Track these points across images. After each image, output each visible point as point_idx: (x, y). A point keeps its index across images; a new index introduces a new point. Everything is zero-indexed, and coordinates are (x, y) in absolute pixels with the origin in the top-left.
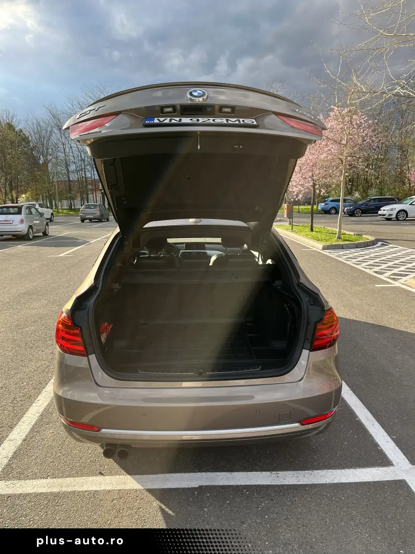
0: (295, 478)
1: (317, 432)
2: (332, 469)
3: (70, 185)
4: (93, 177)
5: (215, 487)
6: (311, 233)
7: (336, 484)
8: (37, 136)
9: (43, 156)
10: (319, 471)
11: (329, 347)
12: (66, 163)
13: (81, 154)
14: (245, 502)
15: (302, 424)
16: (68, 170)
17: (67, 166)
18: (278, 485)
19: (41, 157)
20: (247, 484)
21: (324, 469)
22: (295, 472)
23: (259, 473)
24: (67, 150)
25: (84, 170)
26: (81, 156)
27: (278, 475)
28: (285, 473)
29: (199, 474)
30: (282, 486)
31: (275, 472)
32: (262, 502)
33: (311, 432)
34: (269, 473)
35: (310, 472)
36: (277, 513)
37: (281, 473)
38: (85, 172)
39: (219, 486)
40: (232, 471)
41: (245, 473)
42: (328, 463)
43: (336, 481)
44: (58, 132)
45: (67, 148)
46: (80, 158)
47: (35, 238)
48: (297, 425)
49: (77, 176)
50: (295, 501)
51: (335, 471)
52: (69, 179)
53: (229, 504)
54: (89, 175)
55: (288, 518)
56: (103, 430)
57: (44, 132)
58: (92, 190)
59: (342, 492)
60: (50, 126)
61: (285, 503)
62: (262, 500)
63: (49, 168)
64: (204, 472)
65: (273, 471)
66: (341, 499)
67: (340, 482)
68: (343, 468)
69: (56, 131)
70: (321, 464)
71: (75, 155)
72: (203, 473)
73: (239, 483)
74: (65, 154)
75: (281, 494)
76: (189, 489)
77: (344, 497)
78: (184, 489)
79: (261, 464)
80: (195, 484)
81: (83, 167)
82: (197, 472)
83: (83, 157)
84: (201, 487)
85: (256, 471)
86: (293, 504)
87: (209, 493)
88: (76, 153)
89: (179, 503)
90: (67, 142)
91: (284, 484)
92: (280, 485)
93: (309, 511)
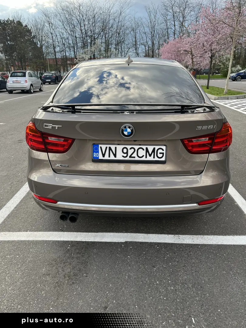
0: (191, 240)
1: (210, 210)
2: (217, 235)
3: (56, 60)
4: (70, 55)
5: (136, 243)
6: (208, 90)
7: (220, 245)
8: (35, 28)
9: (39, 42)
10: (208, 236)
11: (223, 151)
12: (54, 46)
13: (62, 40)
14: (156, 253)
15: (199, 205)
16: (55, 51)
17: (54, 48)
18: (179, 244)
19: (38, 42)
20: (158, 242)
21: (212, 235)
22: (191, 236)
23: (166, 235)
24: (54, 38)
25: (64, 51)
26: (63, 41)
27: (179, 237)
28: (184, 236)
29: (126, 234)
30: (182, 244)
31: (177, 235)
32: (167, 254)
33: (205, 210)
34: (173, 235)
35: (202, 236)
36: (178, 262)
37: (181, 236)
38: (65, 52)
39: (139, 242)
40: (148, 233)
41: (157, 235)
42: (215, 231)
43: (220, 243)
44: (48, 25)
45: (54, 36)
46: (62, 43)
47: (35, 92)
48: (195, 205)
49: (60, 55)
50: (191, 254)
51: (219, 236)
52: (56, 57)
53: (145, 254)
54: (68, 54)
55: (185, 266)
56: (59, 203)
57: (39, 25)
58: (70, 64)
59: (224, 251)
60: (43, 21)
61: (184, 256)
62: (168, 252)
63: (43, 50)
64: (129, 232)
65: (176, 234)
66: (223, 255)
67: (223, 244)
68: (225, 235)
69: (47, 25)
70: (210, 232)
71: (59, 41)
72: (128, 234)
73: (152, 241)
74: (53, 40)
75: (181, 250)
76: (118, 243)
77: (225, 254)
78: (115, 243)
79: (168, 230)
80: (122, 240)
81: (64, 49)
82: (125, 233)
83: (64, 42)
84: (126, 242)
85: (164, 234)
86: (189, 257)
87: (132, 246)
88: (59, 39)
89: (111, 251)
90: (54, 33)
91: (183, 243)
92: (181, 244)
93: (200, 262)
